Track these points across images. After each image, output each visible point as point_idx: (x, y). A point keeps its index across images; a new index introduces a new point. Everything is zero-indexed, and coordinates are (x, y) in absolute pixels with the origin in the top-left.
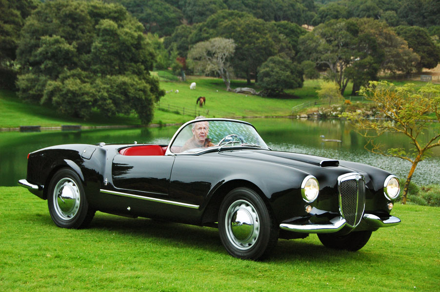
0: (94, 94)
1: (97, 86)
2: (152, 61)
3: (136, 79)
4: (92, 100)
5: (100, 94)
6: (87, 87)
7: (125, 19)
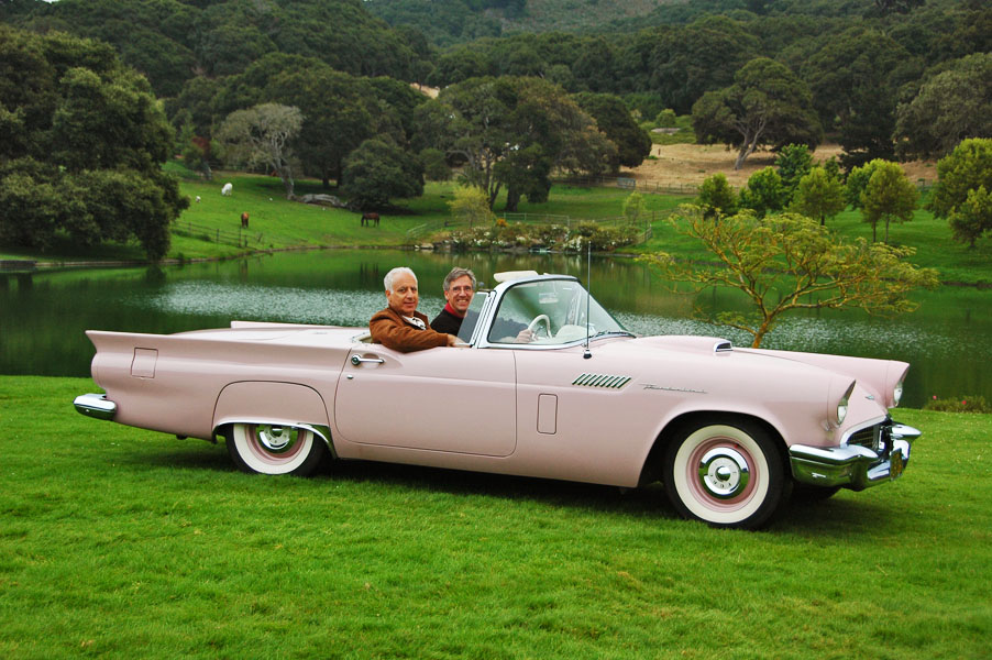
0: (59, 203)
1: (65, 189)
2: (166, 144)
3: (138, 178)
4: (57, 214)
5: (71, 203)
6: (47, 190)
7: (113, 67)
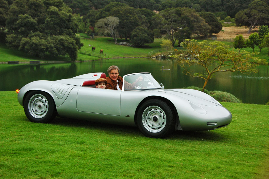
0: (46, 45)
1: (48, 41)
2: (76, 28)
3: (68, 37)
4: (46, 48)
5: (50, 45)
6: (43, 41)
7: (62, 6)
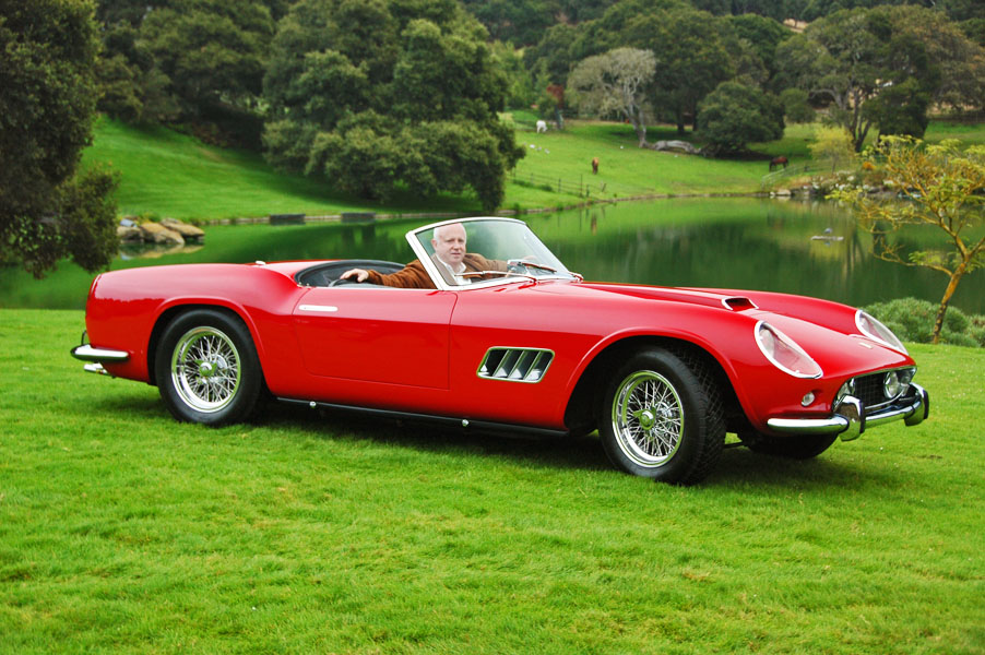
0: (397, 155)
1: (404, 141)
2: (503, 93)
3: (474, 128)
4: (395, 167)
5: (409, 155)
6: (387, 143)
7: (454, 18)
